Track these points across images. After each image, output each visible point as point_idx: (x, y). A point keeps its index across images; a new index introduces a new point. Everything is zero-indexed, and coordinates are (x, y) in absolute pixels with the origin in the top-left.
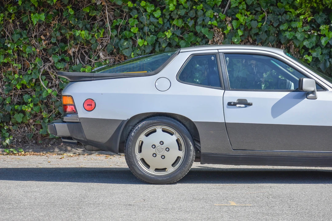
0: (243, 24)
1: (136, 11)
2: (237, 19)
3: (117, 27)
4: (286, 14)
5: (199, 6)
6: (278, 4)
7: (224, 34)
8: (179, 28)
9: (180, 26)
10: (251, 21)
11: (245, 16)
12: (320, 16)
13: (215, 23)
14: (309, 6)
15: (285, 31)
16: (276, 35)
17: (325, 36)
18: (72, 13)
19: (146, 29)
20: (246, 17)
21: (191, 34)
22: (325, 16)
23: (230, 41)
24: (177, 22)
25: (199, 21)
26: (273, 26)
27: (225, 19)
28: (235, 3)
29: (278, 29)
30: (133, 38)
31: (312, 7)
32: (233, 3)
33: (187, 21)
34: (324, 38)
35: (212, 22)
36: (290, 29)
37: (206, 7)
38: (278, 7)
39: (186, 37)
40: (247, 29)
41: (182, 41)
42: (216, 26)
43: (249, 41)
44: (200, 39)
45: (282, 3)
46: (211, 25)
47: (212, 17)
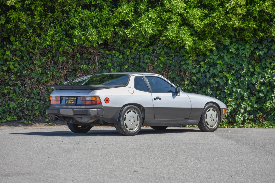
0: (163, 61)
1: (110, 55)
2: (160, 59)
3: (101, 63)
4: (184, 57)
5: (141, 53)
6: (180, 52)
7: (153, 66)
8: (131, 63)
10: (167, 60)
11: (164, 57)
12: (201, 57)
13: (149, 61)
14: (195, 52)
15: (183, 65)
16: (179, 67)
17: (203, 67)
18: (79, 56)
19: (115, 64)
21: (137, 66)
22: (203, 58)
23: (157, 70)
24: (131, 61)
25: (141, 60)
26: (177, 62)
27: (154, 59)
28: (159, 51)
30: (109, 69)
31: (197, 53)
33: (135, 60)
34: (202, 68)
36: (186, 64)
37: (145, 53)
39: (135, 68)
40: (165, 64)
41: (133, 70)
42: (149, 63)
43: (166, 70)
44: (142, 69)
45: (182, 51)
46: (147, 62)
47: (147, 58)
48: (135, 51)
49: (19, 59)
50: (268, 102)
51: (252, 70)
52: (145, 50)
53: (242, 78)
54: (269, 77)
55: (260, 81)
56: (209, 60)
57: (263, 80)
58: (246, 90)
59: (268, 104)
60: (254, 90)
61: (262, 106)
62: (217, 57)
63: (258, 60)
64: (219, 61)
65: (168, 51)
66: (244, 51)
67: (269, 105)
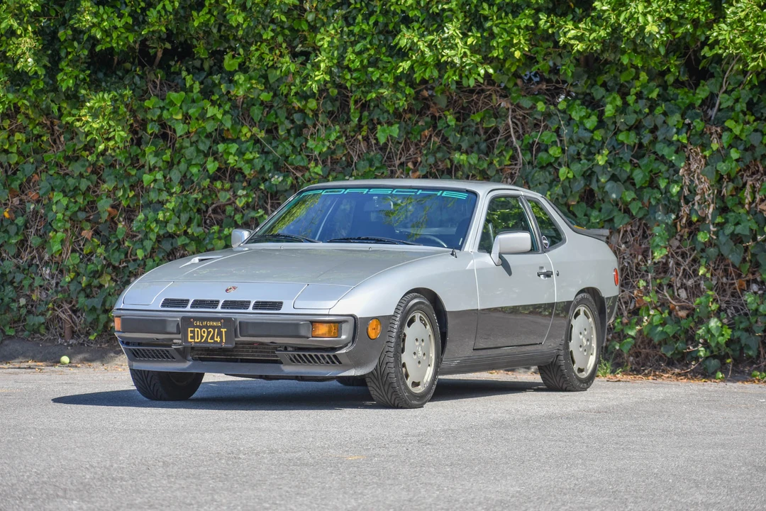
0: (743, 138)
2: (731, 130)
3: (530, 146)
5: (658, 108)
7: (705, 157)
8: (631, 147)
9: (632, 143)
10: (753, 132)
11: (745, 123)
13: (684, 137)
18: (453, 122)
19: (573, 150)
20: (747, 126)
21: (652, 157)
23: (714, 169)
24: (628, 137)
25: (661, 135)
27: (710, 130)
28: (728, 100)
30: (556, 165)
32: (723, 101)
33: (643, 135)
35: (680, 137)
37: (672, 109)
39: (643, 162)
40: (748, 147)
43: (758, 171)
44: (666, 167)
46: (679, 141)
47: (680, 127)
48: (636, 101)
49: (261, 135)
52: (679, 97)
65: (755, 100)
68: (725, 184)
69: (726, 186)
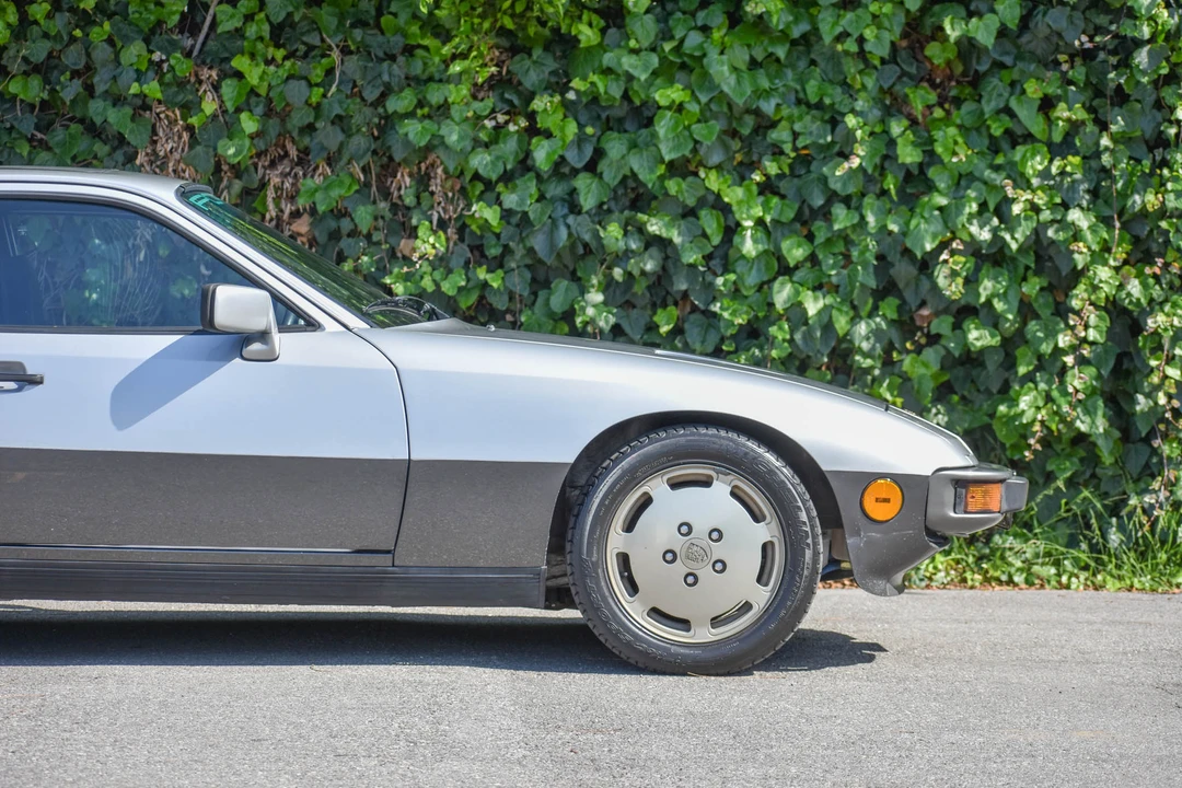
0: (263, 91)
2: (239, 75)
4: (412, 55)
5: (96, 29)
6: (383, 20)
7: (190, 128)
8: (32, 107)
9: (35, 98)
10: (288, 78)
11: (268, 62)
12: (535, 62)
13: (153, 89)
14: (486, 25)
15: (405, 116)
16: (376, 133)
17: (548, 135)
20: (272, 68)
21: (75, 128)
22: (551, 64)
23: (212, 153)
24: (25, 87)
25: (101, 83)
26: (363, 99)
27: (197, 75)
28: (232, 16)
29: (381, 110)
31: (503, 32)
32: (223, 17)
33: (59, 82)
34: (545, 143)
35: (145, 86)
36: (426, 110)
37: (124, 32)
38: (383, 33)
39: (56, 139)
40: (272, 111)
41: (44, 155)
42: (160, 102)
43: (287, 154)
44: (107, 149)
45: (395, 15)
46: (143, 96)
47: (143, 68)
48: (49, 16)
50: (1030, 389)
51: (909, 155)
52: (131, 10)
53: (839, 211)
54: (1036, 209)
55: (966, 238)
56: (593, 84)
57: (995, 231)
58: (871, 301)
59: (1025, 402)
60: (923, 304)
61: (986, 419)
62: (655, 60)
63: (958, 82)
64: (669, 92)
65: (297, 18)
66: (850, 16)
67: (1038, 408)
68: (225, 182)
69: (228, 187)
